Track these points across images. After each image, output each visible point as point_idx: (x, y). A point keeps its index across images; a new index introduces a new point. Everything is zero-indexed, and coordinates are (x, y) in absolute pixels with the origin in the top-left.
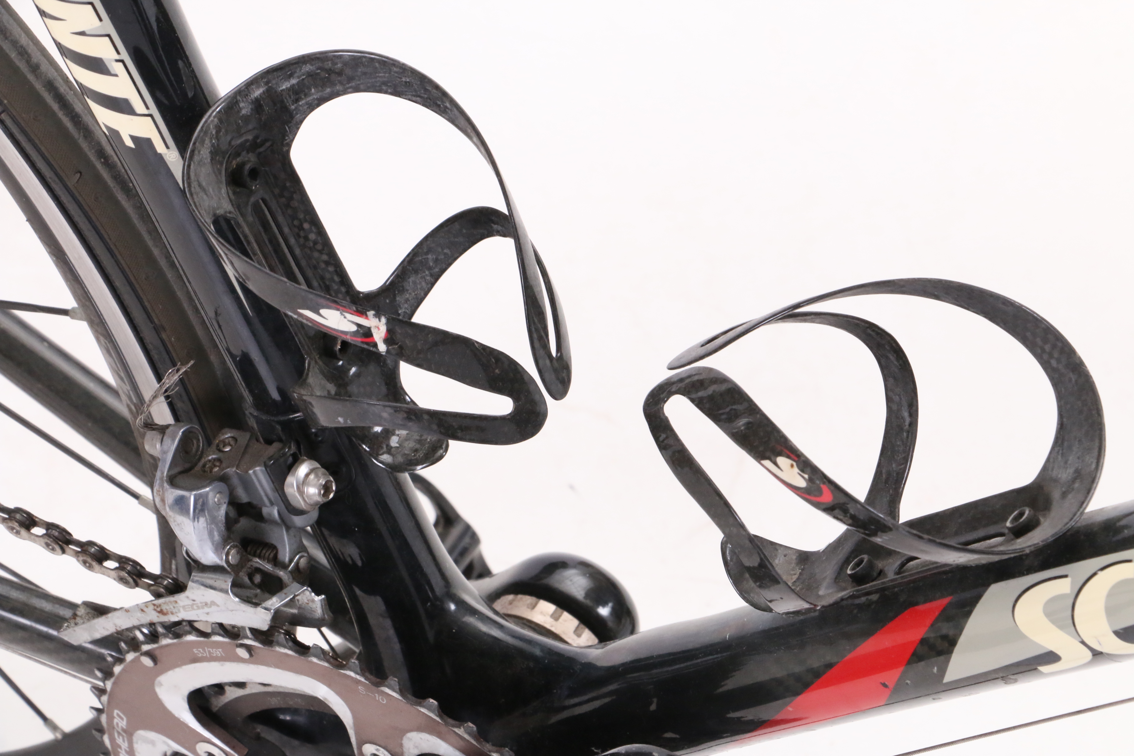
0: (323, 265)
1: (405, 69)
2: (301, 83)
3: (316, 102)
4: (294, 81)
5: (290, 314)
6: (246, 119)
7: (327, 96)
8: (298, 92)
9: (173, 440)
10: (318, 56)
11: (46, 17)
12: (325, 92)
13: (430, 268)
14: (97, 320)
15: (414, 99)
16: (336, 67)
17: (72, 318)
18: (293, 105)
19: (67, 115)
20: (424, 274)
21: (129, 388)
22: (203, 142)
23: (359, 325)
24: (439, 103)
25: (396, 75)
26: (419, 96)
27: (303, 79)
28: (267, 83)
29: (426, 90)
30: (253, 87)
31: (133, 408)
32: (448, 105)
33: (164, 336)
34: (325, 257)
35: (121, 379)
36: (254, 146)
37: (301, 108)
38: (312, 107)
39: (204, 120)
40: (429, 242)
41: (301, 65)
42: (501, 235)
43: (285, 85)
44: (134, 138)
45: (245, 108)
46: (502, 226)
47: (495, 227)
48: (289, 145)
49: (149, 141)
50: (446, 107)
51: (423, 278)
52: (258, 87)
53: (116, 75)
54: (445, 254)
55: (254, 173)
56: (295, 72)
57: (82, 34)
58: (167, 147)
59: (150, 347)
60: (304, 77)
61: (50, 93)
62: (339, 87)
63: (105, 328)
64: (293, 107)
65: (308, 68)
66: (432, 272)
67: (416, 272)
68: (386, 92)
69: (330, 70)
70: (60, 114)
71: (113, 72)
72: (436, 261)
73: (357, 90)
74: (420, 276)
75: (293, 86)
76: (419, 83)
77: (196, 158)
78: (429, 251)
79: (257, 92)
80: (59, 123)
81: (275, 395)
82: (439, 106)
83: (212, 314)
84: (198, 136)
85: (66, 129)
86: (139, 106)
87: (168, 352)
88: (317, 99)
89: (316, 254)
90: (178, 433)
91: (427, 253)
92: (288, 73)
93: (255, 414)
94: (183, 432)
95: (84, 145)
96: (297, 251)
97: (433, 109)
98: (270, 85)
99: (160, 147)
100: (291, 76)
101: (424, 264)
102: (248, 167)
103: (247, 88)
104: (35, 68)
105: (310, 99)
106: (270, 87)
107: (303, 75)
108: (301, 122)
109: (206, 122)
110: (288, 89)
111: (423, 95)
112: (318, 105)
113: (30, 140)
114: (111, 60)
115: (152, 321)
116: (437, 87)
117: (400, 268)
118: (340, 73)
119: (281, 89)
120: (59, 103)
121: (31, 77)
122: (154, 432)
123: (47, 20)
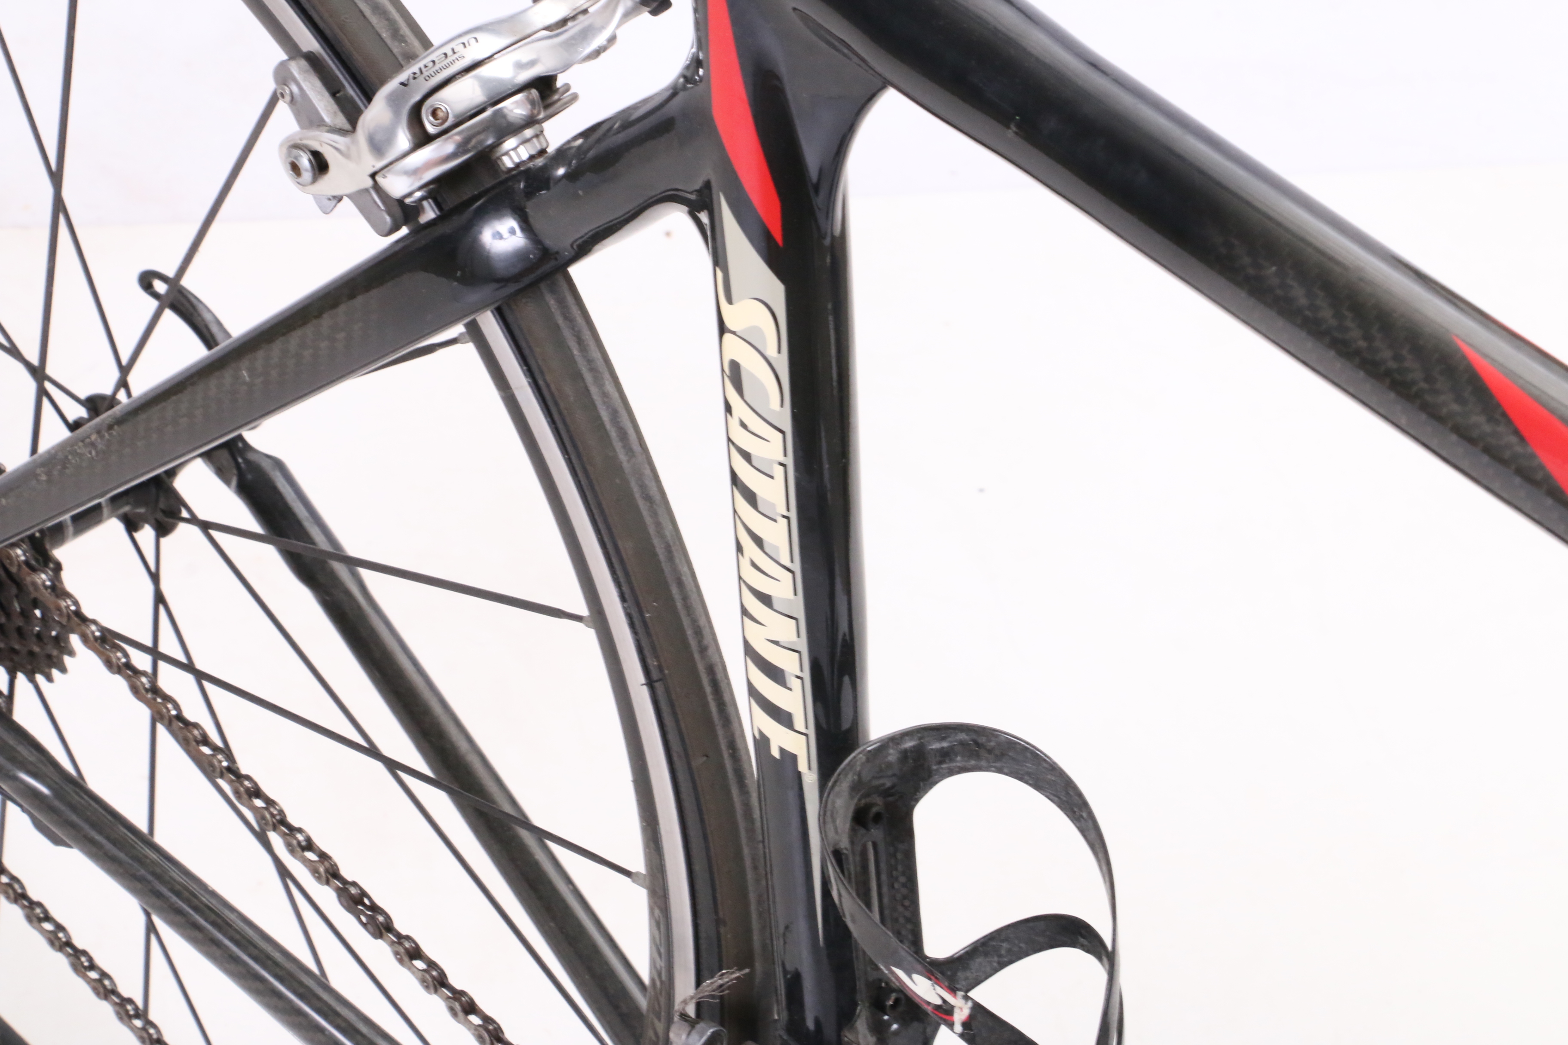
0: (902, 920)
1: (1054, 769)
2: (952, 748)
3: (957, 770)
4: (945, 744)
5: (882, 967)
6: (889, 765)
7: (969, 767)
8: (945, 755)
9: (701, 1037)
10: (976, 729)
11: (746, 615)
12: (969, 763)
13: (1000, 956)
14: (660, 893)
15: (1052, 797)
16: (989, 744)
17: (634, 881)
18: (935, 765)
19: (715, 700)
20: (992, 959)
21: (663, 965)
22: (846, 775)
23: (944, 1001)
24: (1076, 809)
25: (1044, 770)
26: (1059, 798)
27: (954, 745)
28: (920, 738)
29: (1068, 794)
30: (907, 738)
31: (658, 983)
32: (1085, 815)
33: (722, 930)
34: (908, 914)
35: (660, 954)
36: (887, 793)
37: (941, 770)
38: (951, 772)
39: (853, 755)
40: (1009, 931)
41: (957, 731)
42: (1084, 950)
43: (936, 746)
44: (782, 751)
45: (892, 756)
46: (1089, 942)
47: (1082, 940)
48: (917, 801)
49: (794, 758)
50: (1082, 816)
51: (990, 962)
52: (911, 740)
53: (790, 689)
54: (1020, 947)
55: (878, 818)
56: (949, 737)
57: (776, 643)
58: (810, 768)
59: (703, 935)
60: (956, 743)
61: (708, 676)
62: (983, 763)
63: (666, 903)
64: (934, 767)
65: (962, 736)
66: (1001, 959)
67: (986, 954)
68: (1026, 782)
69: (982, 745)
70: (710, 698)
71: (789, 685)
72: (1009, 951)
73: (1000, 771)
74: (987, 959)
75: (943, 748)
76: (1063, 785)
77: (837, 789)
78: (1006, 940)
79: (909, 744)
80: (706, 705)
81: (810, 1024)
82: (1074, 812)
83: (781, 928)
84: (844, 769)
85: (710, 712)
86: (799, 724)
87: (719, 946)
88: (959, 767)
89: (901, 909)
90: (707, 1031)
91: (1003, 941)
92: (943, 736)
93: (785, 1037)
94: (713, 1033)
95: (720, 732)
96: (886, 900)
97: (1067, 813)
98: (922, 741)
99: (802, 766)
100: (944, 739)
101: (997, 951)
102: (874, 810)
103: (901, 738)
104: (703, 650)
105: (953, 765)
106: (922, 743)
107: (955, 741)
108: (936, 783)
109: (855, 757)
110: (937, 750)
111: (1062, 797)
112: (959, 772)
113: (674, 713)
114: (792, 674)
115: (716, 912)
116: (1080, 795)
117: (973, 946)
118: (990, 751)
119: (930, 747)
120: (712, 687)
121: (697, 656)
122: (684, 1023)
123: (746, 619)
